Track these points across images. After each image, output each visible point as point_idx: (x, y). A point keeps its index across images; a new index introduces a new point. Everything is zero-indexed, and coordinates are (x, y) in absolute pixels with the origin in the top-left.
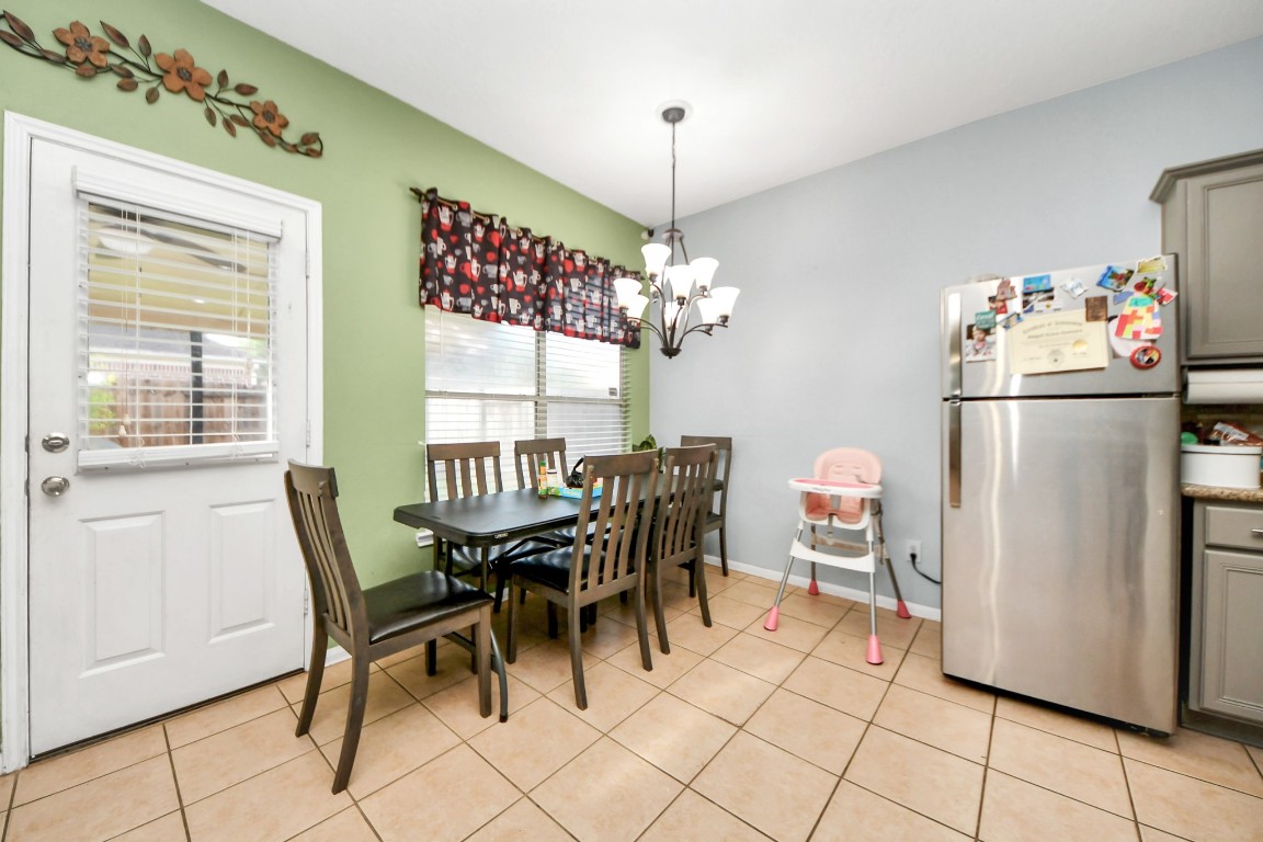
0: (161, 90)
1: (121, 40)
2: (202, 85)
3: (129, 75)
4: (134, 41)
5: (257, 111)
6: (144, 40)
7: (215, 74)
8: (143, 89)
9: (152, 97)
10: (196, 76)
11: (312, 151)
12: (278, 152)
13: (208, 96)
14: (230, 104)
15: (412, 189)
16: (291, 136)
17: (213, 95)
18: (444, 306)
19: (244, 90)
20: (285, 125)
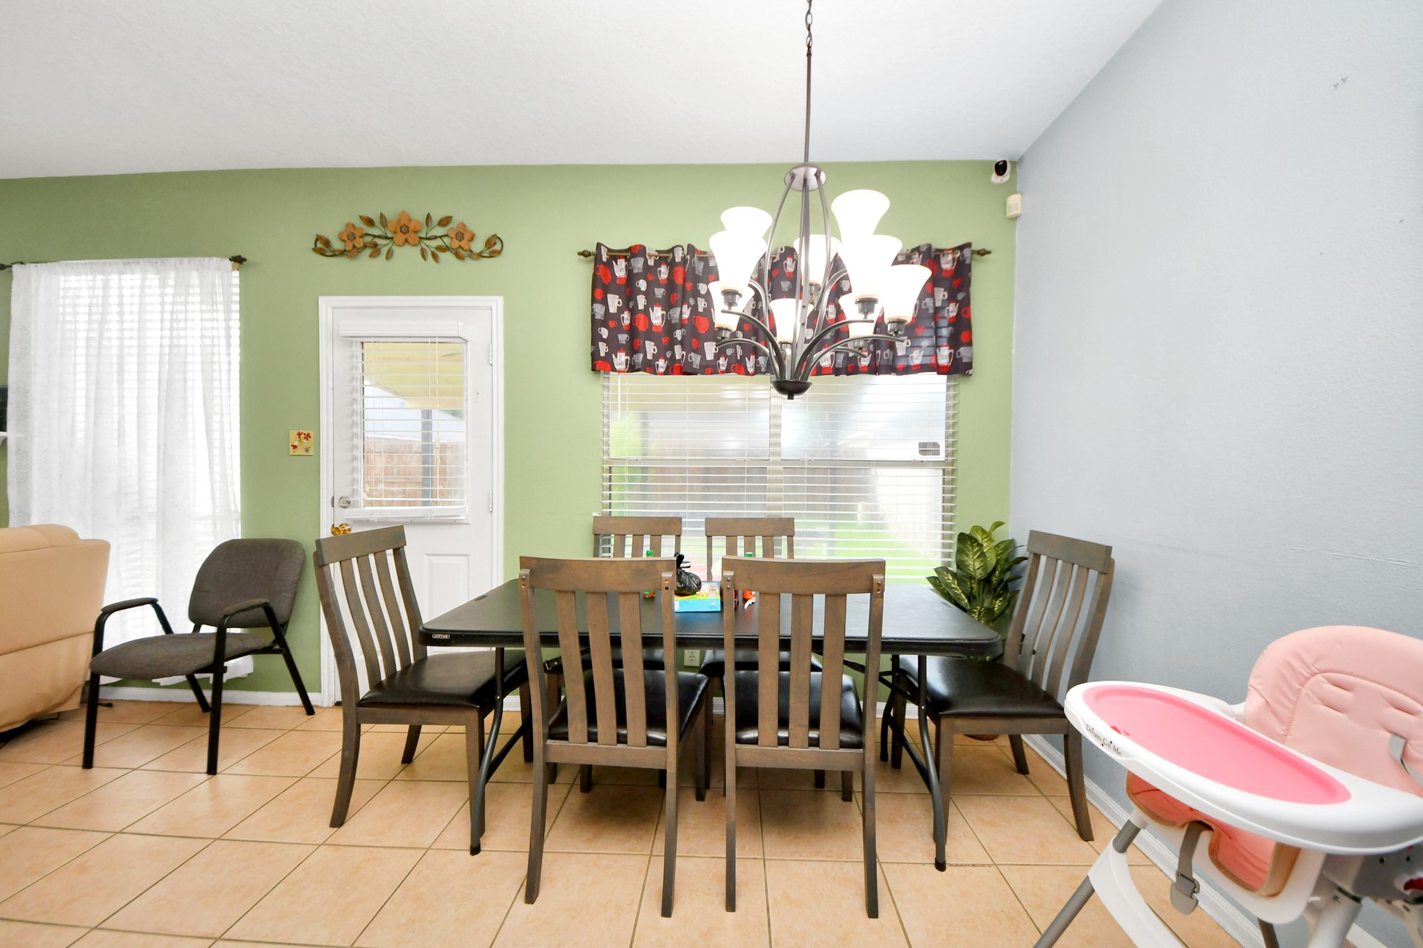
0: (394, 248)
1: (370, 222)
2: (416, 232)
3: (375, 245)
4: (376, 219)
5: (452, 236)
6: (382, 216)
7: (423, 220)
8: (384, 251)
9: (389, 255)
10: (412, 226)
11: (494, 252)
12: (469, 264)
13: (421, 238)
14: (436, 237)
15: (580, 254)
16: (478, 246)
17: (424, 236)
18: (617, 367)
19: (445, 222)
20: (472, 238)
